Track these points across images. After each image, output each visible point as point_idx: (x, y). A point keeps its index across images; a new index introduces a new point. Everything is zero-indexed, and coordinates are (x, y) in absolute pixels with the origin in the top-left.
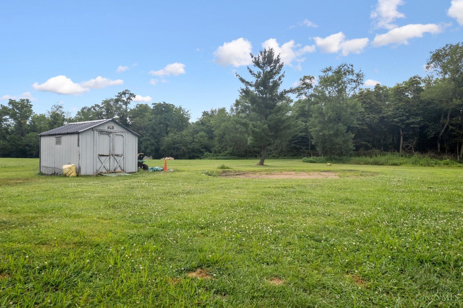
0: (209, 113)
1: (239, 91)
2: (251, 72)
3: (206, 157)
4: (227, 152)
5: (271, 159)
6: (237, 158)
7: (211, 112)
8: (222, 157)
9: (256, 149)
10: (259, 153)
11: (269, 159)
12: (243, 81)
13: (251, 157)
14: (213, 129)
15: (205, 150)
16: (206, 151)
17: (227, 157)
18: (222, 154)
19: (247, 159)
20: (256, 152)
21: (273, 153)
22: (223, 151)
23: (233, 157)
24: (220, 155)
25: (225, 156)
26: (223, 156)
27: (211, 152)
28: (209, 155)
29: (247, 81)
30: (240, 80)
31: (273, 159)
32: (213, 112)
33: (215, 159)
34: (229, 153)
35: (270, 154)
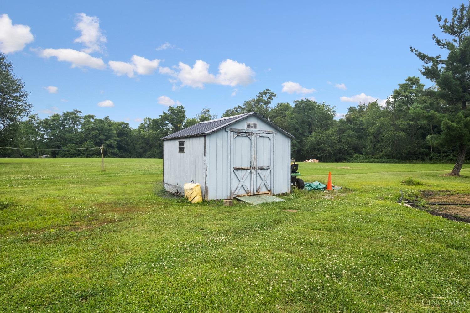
0: (356, 108)
2: (438, 42)
3: (355, 160)
4: (382, 154)
6: (397, 161)
8: (376, 160)
14: (364, 127)
15: (354, 151)
16: (356, 153)
17: (383, 160)
22: (378, 153)
24: (374, 157)
25: (380, 158)
27: (362, 154)
28: (360, 157)
29: (430, 56)
30: (418, 56)
32: (361, 107)
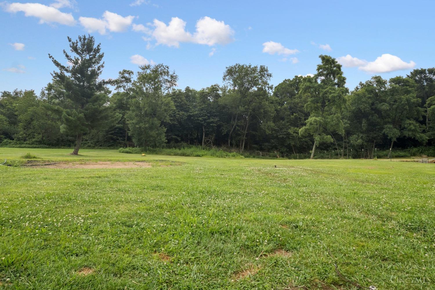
0: (12, 94)
1: (52, 75)
2: (67, 56)
3: (6, 145)
4: (34, 140)
5: (86, 149)
6: (48, 146)
7: (14, 94)
8: (27, 145)
9: (70, 138)
10: (73, 142)
11: (84, 148)
12: (58, 64)
13: (64, 146)
14: (16, 113)
16: (5, 138)
17: (35, 146)
18: (28, 142)
19: (59, 148)
20: (70, 141)
21: (89, 143)
22: (30, 139)
23: (42, 145)
24: (25, 142)
25: (32, 144)
26: (29, 144)
27: (13, 139)
28: (10, 143)
29: (62, 65)
30: (54, 63)
31: (89, 149)
32: (17, 94)
33: (18, 147)
34: (36, 141)
35: (85, 143)
